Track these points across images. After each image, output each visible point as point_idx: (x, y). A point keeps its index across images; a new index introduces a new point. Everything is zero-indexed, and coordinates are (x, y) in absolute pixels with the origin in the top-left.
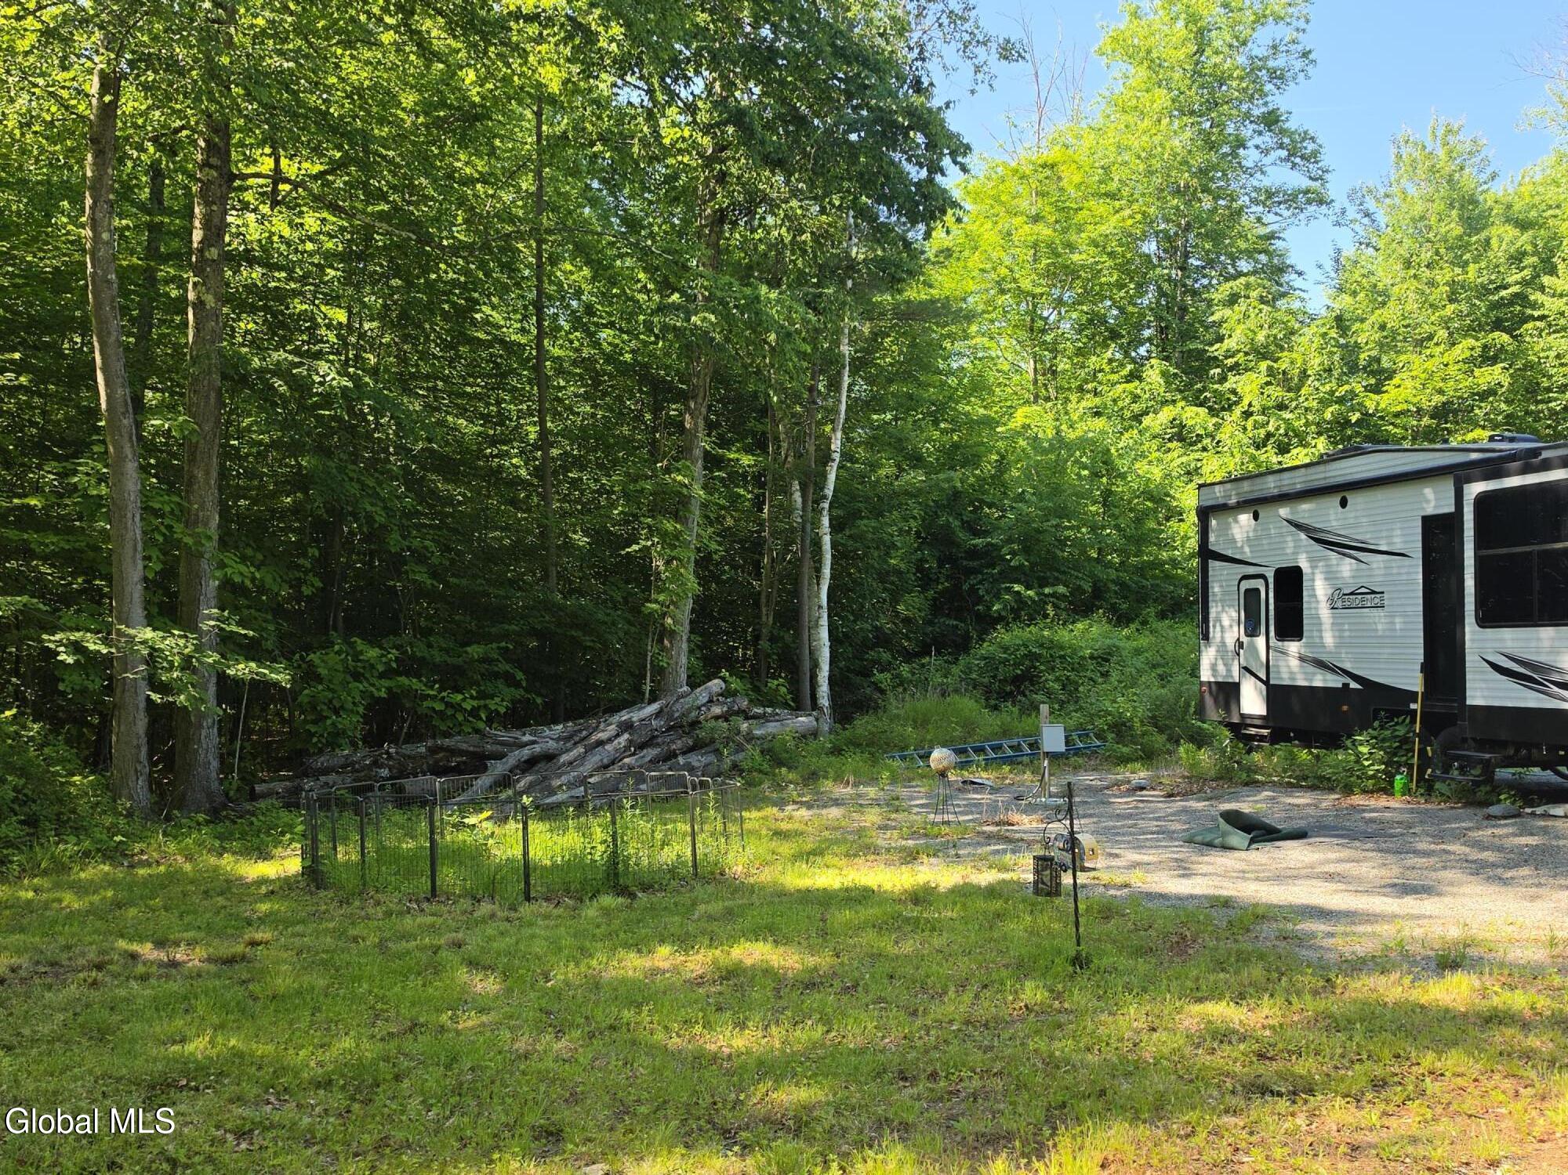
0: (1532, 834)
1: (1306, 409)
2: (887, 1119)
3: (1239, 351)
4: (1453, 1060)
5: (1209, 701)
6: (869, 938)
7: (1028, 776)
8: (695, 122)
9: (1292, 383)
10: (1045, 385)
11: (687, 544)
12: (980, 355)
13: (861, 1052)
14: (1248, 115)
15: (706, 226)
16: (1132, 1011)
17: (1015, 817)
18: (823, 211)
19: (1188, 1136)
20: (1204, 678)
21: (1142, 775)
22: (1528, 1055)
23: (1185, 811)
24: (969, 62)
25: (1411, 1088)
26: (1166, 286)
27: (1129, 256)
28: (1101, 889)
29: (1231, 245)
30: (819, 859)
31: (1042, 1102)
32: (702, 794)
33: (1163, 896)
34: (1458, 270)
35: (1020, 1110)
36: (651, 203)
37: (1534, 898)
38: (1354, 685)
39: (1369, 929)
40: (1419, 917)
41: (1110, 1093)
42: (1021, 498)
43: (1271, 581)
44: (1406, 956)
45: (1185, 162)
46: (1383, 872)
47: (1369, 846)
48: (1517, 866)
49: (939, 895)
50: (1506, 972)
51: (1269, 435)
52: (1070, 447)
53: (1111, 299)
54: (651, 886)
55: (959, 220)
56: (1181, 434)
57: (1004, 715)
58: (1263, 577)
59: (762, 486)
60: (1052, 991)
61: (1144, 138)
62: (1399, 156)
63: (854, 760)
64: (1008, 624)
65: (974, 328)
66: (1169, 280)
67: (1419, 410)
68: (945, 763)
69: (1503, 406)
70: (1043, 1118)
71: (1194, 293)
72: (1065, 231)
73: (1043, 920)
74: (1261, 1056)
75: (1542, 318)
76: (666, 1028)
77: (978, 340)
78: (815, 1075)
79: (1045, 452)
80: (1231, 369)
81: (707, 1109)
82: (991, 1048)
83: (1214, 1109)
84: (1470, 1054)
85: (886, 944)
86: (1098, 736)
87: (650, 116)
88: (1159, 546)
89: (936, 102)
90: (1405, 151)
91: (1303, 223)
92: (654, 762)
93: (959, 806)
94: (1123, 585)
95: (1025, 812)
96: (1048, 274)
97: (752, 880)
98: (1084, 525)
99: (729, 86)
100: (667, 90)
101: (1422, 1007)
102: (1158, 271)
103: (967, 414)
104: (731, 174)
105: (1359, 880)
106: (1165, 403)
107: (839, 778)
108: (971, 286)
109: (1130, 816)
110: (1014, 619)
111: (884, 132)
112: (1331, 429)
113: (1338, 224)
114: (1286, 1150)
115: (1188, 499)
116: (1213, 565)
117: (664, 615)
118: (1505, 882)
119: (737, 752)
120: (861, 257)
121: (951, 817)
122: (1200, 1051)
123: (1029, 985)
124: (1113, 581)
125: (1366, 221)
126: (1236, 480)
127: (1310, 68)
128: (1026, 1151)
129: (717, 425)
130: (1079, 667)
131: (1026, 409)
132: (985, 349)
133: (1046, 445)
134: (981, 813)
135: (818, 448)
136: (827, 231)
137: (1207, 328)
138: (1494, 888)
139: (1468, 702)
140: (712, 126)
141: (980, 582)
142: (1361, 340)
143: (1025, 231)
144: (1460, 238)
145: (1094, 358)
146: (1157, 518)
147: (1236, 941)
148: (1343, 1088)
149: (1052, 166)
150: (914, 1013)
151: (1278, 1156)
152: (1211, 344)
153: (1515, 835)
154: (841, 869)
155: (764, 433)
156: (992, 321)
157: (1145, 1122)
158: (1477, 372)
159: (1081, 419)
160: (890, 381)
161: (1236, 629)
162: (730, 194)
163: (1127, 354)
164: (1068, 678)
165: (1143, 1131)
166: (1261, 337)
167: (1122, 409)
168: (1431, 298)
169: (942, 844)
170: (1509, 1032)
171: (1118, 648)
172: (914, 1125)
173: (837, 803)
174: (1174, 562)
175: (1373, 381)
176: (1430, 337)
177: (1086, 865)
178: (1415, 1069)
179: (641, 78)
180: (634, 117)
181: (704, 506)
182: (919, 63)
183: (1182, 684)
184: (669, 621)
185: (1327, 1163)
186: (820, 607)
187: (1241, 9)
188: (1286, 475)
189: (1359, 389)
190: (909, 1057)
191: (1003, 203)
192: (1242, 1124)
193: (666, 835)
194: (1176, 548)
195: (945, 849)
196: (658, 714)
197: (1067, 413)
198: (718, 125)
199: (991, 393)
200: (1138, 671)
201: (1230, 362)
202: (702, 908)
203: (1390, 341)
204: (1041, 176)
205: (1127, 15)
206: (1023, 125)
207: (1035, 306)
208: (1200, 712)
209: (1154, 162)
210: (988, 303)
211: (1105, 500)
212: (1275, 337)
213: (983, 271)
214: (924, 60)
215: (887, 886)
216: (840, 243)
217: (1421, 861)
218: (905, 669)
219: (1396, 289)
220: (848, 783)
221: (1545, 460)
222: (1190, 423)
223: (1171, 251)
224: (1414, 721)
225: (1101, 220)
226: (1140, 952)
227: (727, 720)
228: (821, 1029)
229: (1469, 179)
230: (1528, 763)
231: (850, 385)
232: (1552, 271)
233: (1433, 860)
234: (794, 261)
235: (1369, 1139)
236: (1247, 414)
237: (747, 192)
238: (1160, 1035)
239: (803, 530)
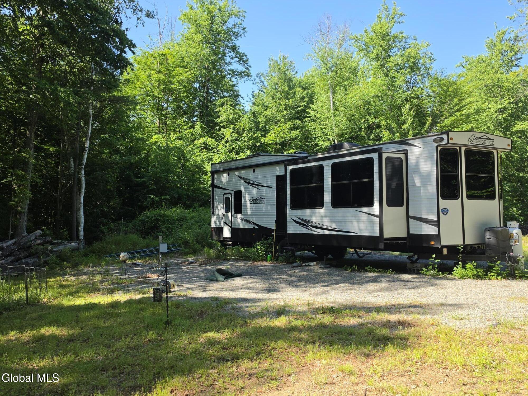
0: (305, 272)
1: (244, 141)
2: (96, 386)
3: (224, 121)
4: (280, 344)
5: (214, 233)
6: (94, 321)
7: (155, 261)
8: (32, 24)
9: (240, 132)
10: (163, 128)
11: (27, 180)
12: (140, 116)
13: (89, 362)
14: (226, 46)
15: (36, 62)
16: (184, 338)
17: (150, 275)
18: (82, 61)
19: (199, 378)
20: (212, 226)
21: (193, 258)
22: (301, 340)
23: (205, 269)
24: (135, 16)
25: (267, 354)
26: (202, 99)
27: (190, 87)
28: (177, 298)
29: (222, 87)
30: (77, 295)
31: (152, 373)
32: (31, 273)
33: (197, 298)
34: (287, 101)
35: (144, 376)
36: (14, 52)
37: (305, 291)
38: (257, 227)
39: (258, 304)
40: (272, 299)
41: (175, 367)
42: (154, 166)
43: (233, 195)
44: (268, 311)
45: (207, 59)
46: (263, 286)
47: (260, 277)
48: (300, 281)
49: (121, 304)
50: (296, 314)
51: (233, 149)
52: (171, 149)
53: (184, 101)
54: (9, 309)
55: (132, 70)
56: (206, 147)
57: (147, 240)
58: (230, 193)
59: (59, 158)
60: (158, 334)
61: (195, 49)
62: (270, 64)
63: (92, 258)
64: (149, 209)
65: (138, 107)
66: (203, 96)
67: (276, 143)
68: (125, 258)
69: (299, 143)
70: (152, 378)
71: (211, 102)
72: (169, 77)
73: (157, 310)
74: (224, 349)
75: (310, 117)
76: (12, 362)
77: (139, 111)
78: (70, 373)
79: (162, 151)
80: (222, 127)
81: (27, 390)
82: (135, 356)
83: (208, 368)
84: (284, 341)
85: (101, 323)
86: (179, 246)
87: (14, 20)
88: (199, 183)
89: (123, 28)
90: (272, 63)
91: (243, 82)
92: (12, 262)
93: (130, 272)
94: (188, 196)
95: (153, 273)
96: (163, 91)
97: (50, 304)
98: (176, 176)
99: (45, 12)
100: (20, 11)
101: (272, 328)
102: (199, 93)
103: (135, 136)
104: (46, 45)
105: (256, 288)
106: (202, 136)
107: (86, 265)
108: (137, 93)
109: (188, 272)
110: (151, 207)
111: (104, 36)
112: (251, 148)
113: (253, 84)
114: (230, 379)
115: (208, 168)
116: (216, 190)
117: (17, 206)
118: (297, 287)
119: (46, 257)
120: (97, 79)
121: (127, 276)
122: (205, 349)
123: (150, 333)
124: (184, 194)
125: (261, 83)
126: (224, 162)
127: (245, 33)
128: (146, 390)
129: (40, 136)
130: (173, 223)
131: (156, 136)
132: (142, 115)
133: (163, 148)
134: (138, 274)
135: (80, 146)
136: (83, 69)
137: (215, 113)
138: (294, 289)
139: (288, 232)
140: (39, 26)
141: (140, 195)
142: (260, 120)
143: (155, 76)
144: (287, 91)
145: (179, 121)
146: (199, 174)
147: (218, 311)
148: (247, 356)
149: (165, 55)
150: (109, 347)
151: (227, 381)
152: (216, 119)
153: (300, 272)
154: (85, 297)
155: (59, 140)
156: (144, 105)
157: (186, 375)
158: (292, 132)
159: (174, 140)
160: (108, 124)
161: (222, 210)
162: (46, 52)
163: (189, 120)
164: (169, 227)
165: (185, 378)
166: (231, 117)
167: (188, 138)
168: (280, 109)
169: (123, 286)
170: (295, 333)
171: (186, 217)
172: (106, 387)
173: (85, 274)
174: (204, 188)
175: (263, 133)
176: (279, 121)
177: (171, 290)
178: (269, 347)
179: (10, 5)
180: (7, 20)
181: (34, 165)
182: (117, 14)
183: (206, 228)
184: (19, 208)
185: (242, 381)
186: (80, 203)
187: (224, 12)
188: (238, 161)
189: (259, 135)
190: (106, 362)
191: (148, 66)
192: (216, 372)
193: (16, 289)
194: (205, 184)
195: (124, 288)
196: (14, 244)
197: (170, 138)
198: (41, 26)
199: (144, 130)
200: (192, 224)
201: (222, 124)
202: (29, 316)
203: (268, 121)
204: (161, 58)
205: (189, 8)
206: (154, 40)
207: (159, 101)
208: (211, 237)
209: (198, 57)
210: (143, 99)
211: (182, 168)
212: (235, 118)
213: (141, 88)
214: (119, 13)
215: (102, 302)
216: (88, 73)
217: (274, 282)
218: (112, 225)
219: (270, 105)
220: (90, 266)
221: (309, 160)
222: (209, 143)
223: (203, 87)
224: (273, 238)
225: (180, 75)
226: (188, 318)
227: (43, 245)
228: (73, 356)
229: (289, 73)
230: (304, 250)
231: (92, 124)
232: (313, 103)
233: (277, 281)
234: (71, 79)
235: (254, 372)
236: (227, 142)
237: (52, 52)
238: (193, 345)
239: (74, 175)
